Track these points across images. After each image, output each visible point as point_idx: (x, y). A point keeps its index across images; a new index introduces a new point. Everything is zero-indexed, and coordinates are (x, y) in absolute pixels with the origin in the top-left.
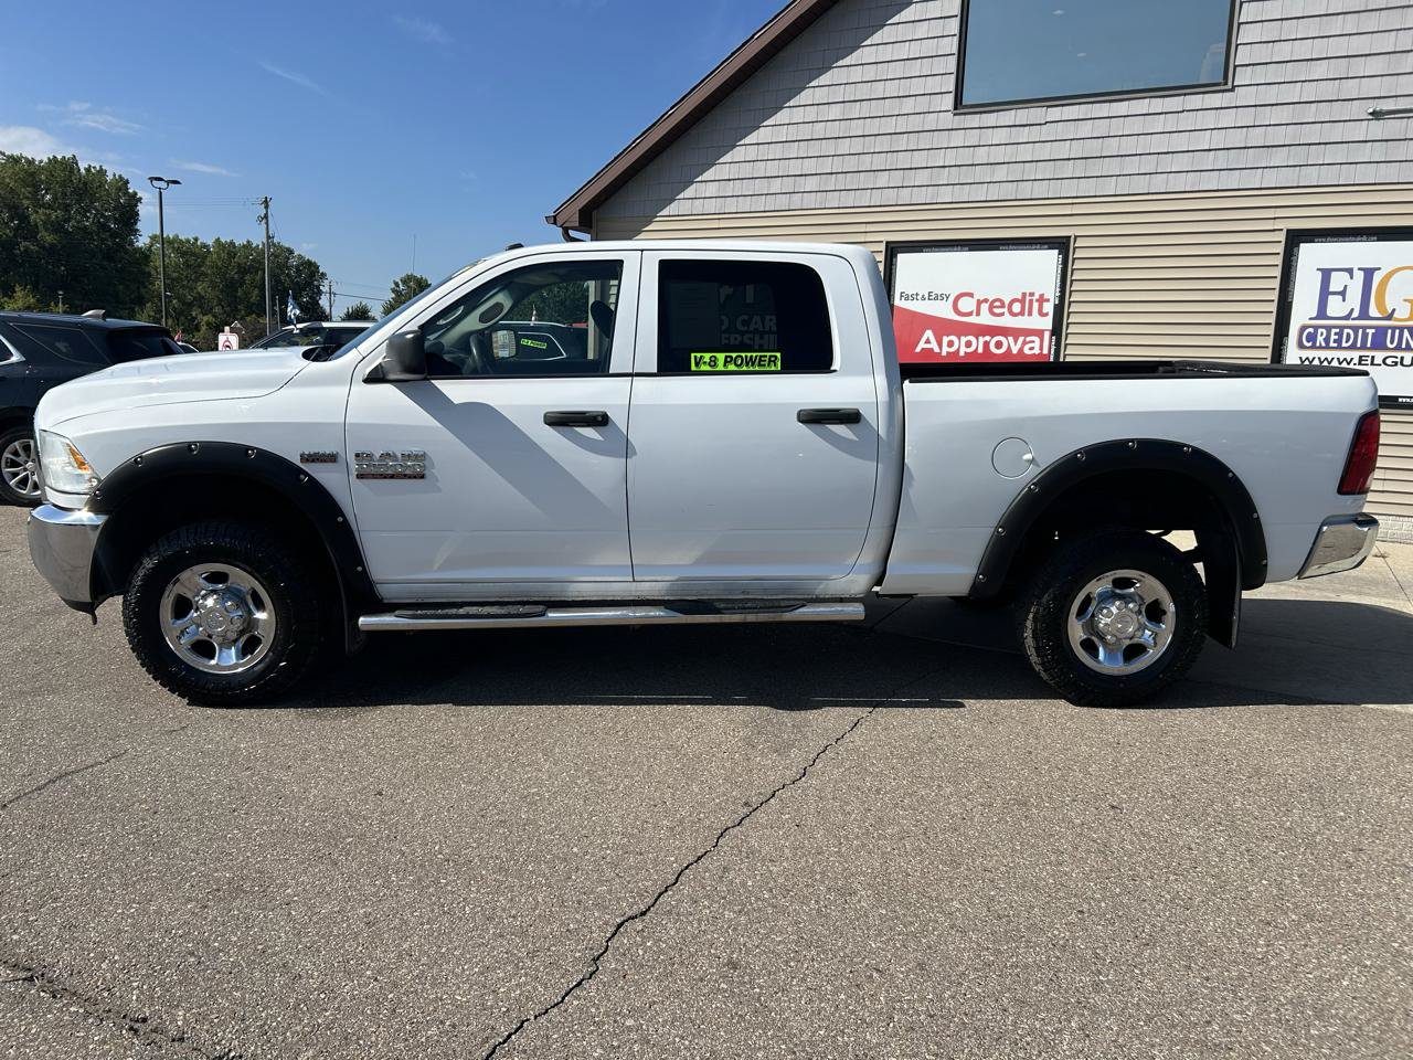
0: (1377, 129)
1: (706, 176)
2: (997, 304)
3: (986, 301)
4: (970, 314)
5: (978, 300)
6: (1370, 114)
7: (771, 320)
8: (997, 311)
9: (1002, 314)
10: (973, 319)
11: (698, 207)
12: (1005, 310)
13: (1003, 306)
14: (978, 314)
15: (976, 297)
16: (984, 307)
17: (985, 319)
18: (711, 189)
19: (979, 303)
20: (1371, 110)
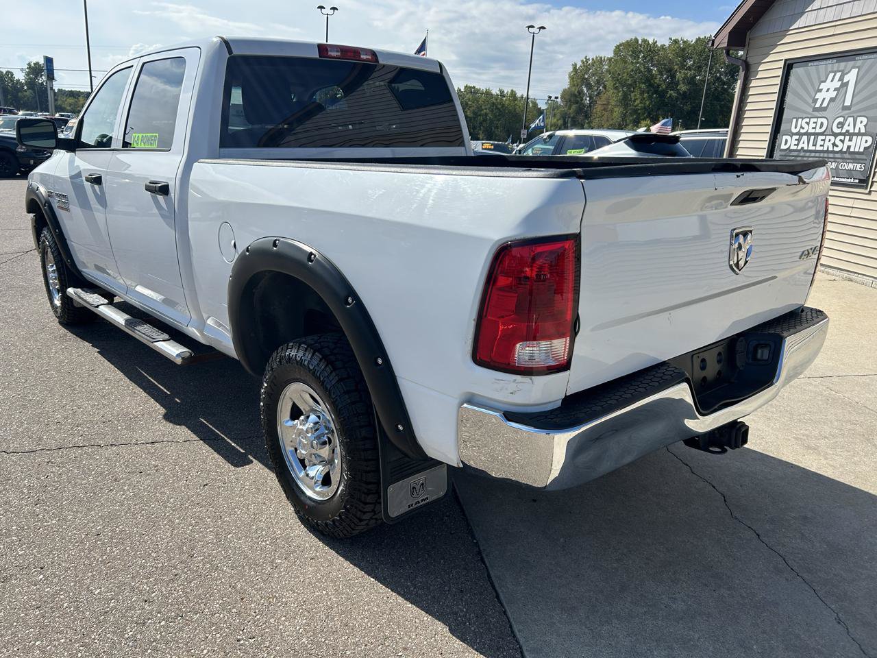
7: (861, 122)
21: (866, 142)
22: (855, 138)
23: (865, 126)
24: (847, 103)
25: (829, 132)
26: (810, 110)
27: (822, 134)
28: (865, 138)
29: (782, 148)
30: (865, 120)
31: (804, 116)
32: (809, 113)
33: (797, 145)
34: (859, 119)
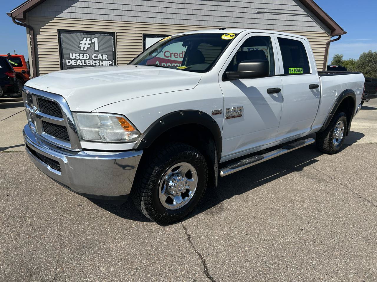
0: (259, 16)
1: (75, 5)
2: (176, 54)
3: (173, 53)
4: (169, 57)
5: (171, 53)
6: (257, 12)
7: (105, 56)
8: (176, 56)
9: (177, 57)
10: (169, 58)
11: (73, 16)
12: (178, 56)
13: (177, 55)
14: (171, 57)
15: (170, 52)
16: (173, 55)
17: (173, 58)
18: (78, 10)
19: (171, 54)
20: (257, 11)
21: (109, 63)
22: (104, 61)
23: (107, 57)
24: (97, 49)
25: (91, 58)
26: (79, 51)
27: (88, 60)
28: (108, 62)
29: (67, 64)
30: (107, 56)
31: (76, 52)
32: (78, 52)
33: (76, 63)
34: (104, 55)
